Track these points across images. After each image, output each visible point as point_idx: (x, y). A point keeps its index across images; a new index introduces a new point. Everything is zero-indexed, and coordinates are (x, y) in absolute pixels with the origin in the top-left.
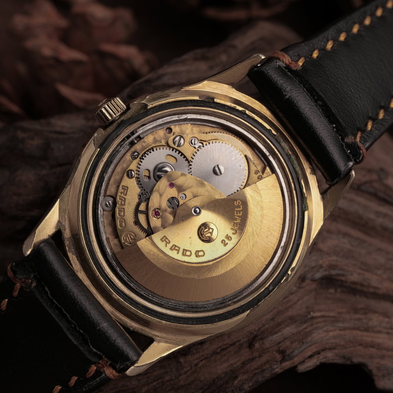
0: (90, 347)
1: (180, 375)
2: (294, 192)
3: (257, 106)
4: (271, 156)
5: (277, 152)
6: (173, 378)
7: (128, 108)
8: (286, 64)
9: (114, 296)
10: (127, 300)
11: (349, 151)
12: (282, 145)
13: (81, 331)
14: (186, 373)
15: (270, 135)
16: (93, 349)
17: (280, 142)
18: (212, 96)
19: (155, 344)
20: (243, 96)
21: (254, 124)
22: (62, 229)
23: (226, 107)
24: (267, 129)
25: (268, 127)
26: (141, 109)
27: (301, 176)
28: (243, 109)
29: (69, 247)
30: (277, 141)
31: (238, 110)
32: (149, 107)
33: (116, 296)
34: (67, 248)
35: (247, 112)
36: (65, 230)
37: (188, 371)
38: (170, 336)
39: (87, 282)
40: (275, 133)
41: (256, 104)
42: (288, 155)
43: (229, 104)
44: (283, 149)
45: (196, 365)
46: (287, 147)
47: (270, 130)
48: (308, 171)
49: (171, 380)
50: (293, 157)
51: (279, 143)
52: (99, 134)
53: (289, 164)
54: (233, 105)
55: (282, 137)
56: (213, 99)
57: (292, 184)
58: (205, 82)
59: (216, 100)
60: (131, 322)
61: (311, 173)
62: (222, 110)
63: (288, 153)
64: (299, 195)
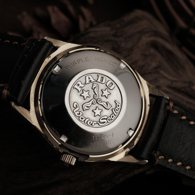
8: (8, 91)
32: (60, 144)
35: (39, 98)
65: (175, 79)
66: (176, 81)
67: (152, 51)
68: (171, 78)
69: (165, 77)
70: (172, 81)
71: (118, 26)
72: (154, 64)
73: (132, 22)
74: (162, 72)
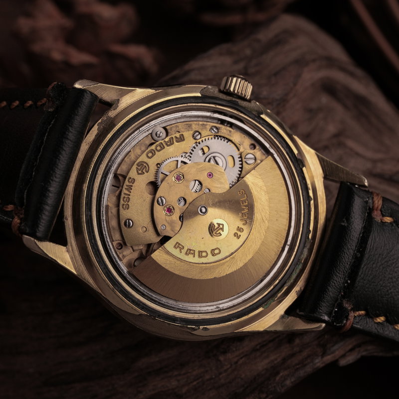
0: (25, 190)
1: (220, 374)
2: (272, 287)
3: (322, 208)
4: (288, 247)
5: (296, 250)
6: (214, 377)
7: (249, 101)
8: (373, 207)
9: (85, 185)
10: (88, 199)
11: (336, 310)
12: (304, 250)
13: (34, 173)
14: (226, 371)
15: (306, 235)
16: (25, 193)
17: (306, 247)
18: (306, 164)
19: (63, 248)
20: (323, 192)
21: (306, 215)
22: (114, 106)
23: (304, 181)
24: (309, 228)
25: (311, 228)
26: (256, 111)
27: (288, 284)
28: (312, 197)
29: (101, 122)
30: (305, 243)
31: (308, 193)
32: (261, 116)
33: (85, 187)
34: (100, 121)
35: (312, 202)
36: (114, 110)
37: (228, 369)
38: (79, 258)
39: (81, 155)
40: (310, 237)
41: (323, 206)
42: (299, 260)
43: (309, 182)
44: (302, 253)
45: (236, 363)
46: (305, 256)
47: (310, 231)
48: (297, 288)
49: (211, 379)
50: (300, 267)
51: (304, 247)
52: (212, 90)
53: (293, 267)
54: (310, 186)
55: (310, 246)
56: (304, 166)
57: (278, 281)
58: (313, 151)
59: (304, 169)
60: (70, 215)
61: (296, 292)
62: (299, 180)
63: (302, 260)
64: (272, 292)
65: (379, 156)
66: (382, 161)
67: (325, 99)
68: (369, 154)
69: (357, 154)
70: (374, 161)
71: (248, 52)
72: (332, 129)
73: (277, 42)
74: (350, 143)
